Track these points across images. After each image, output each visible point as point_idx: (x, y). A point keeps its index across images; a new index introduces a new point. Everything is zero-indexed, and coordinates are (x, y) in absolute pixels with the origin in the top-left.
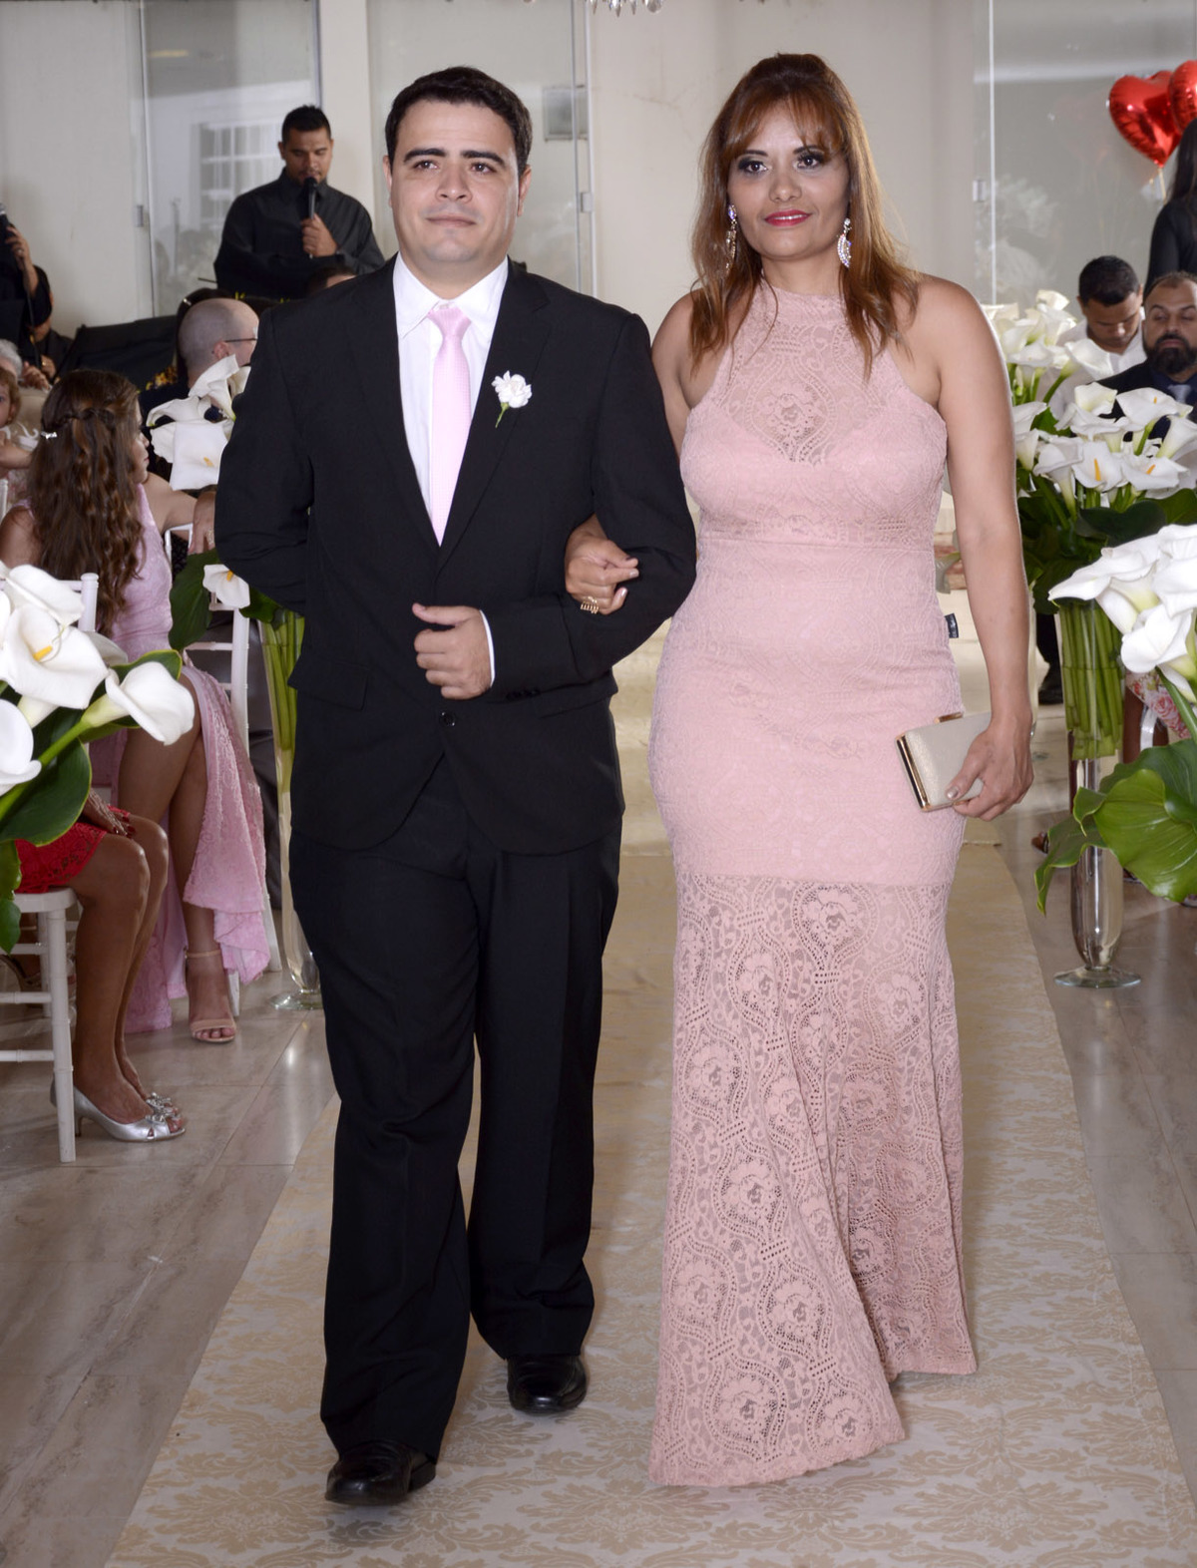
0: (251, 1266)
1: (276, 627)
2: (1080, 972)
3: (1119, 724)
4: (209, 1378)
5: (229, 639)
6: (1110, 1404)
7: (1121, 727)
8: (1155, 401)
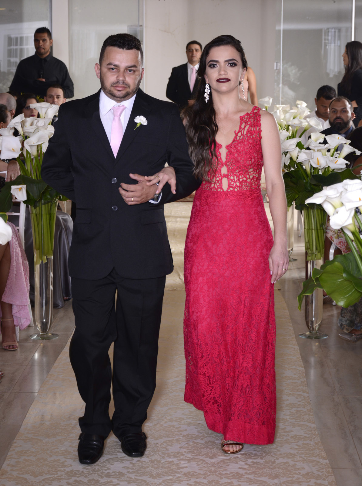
0: (22, 427)
1: (35, 208)
2: (308, 333)
3: (323, 249)
4: (8, 465)
5: (19, 212)
6: (317, 479)
7: (324, 250)
8: (338, 139)
